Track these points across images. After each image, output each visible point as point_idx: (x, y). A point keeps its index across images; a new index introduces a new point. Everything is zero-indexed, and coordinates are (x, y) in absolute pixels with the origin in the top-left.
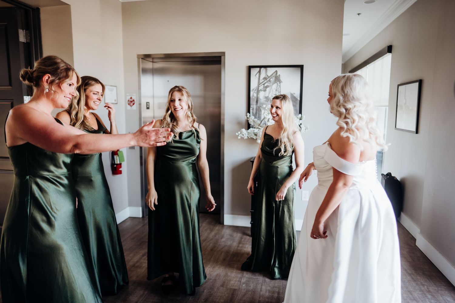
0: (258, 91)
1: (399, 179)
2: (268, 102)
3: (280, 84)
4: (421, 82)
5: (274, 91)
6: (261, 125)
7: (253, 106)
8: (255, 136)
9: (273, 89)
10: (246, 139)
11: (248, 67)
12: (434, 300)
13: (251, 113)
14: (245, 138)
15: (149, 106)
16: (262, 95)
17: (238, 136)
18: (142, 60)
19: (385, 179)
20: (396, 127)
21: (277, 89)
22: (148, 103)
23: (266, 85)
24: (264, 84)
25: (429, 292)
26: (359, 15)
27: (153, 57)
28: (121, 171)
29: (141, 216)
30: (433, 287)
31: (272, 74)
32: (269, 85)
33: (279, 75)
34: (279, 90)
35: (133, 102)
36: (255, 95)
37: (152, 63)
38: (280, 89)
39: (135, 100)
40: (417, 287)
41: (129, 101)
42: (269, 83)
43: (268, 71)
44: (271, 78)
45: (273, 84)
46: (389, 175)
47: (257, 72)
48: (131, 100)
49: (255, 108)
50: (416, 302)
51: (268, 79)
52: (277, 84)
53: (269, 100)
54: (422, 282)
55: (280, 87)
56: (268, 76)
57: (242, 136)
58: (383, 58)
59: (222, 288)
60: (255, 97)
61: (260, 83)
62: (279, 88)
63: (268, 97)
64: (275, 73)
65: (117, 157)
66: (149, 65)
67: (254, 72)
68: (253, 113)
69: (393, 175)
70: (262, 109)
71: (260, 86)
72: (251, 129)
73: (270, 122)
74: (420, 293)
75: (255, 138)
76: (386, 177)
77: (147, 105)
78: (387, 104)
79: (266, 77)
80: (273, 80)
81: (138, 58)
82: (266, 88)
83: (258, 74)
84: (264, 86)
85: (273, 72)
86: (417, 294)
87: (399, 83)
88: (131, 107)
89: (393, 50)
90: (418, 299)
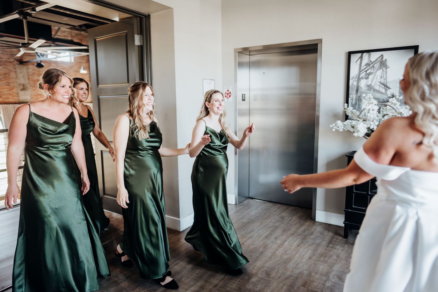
0: (359, 79)
2: (370, 91)
3: (386, 69)
5: (379, 77)
6: (361, 116)
7: (353, 96)
8: (353, 129)
9: (377, 76)
10: (342, 131)
13: (349, 104)
14: (340, 131)
15: (245, 98)
16: (363, 83)
17: (333, 128)
18: (238, 54)
21: (382, 75)
22: (244, 96)
23: (368, 72)
24: (366, 71)
27: (250, 49)
29: (234, 203)
31: (377, 59)
32: (372, 71)
33: (386, 60)
34: (384, 76)
35: (230, 95)
36: (355, 83)
37: (249, 56)
38: (386, 76)
39: (231, 92)
41: (226, 93)
42: (373, 69)
43: (371, 55)
44: (376, 64)
45: (377, 70)
47: (358, 58)
48: (228, 92)
49: (354, 98)
51: (371, 66)
52: (383, 70)
53: (372, 89)
55: (386, 73)
56: (371, 61)
57: (337, 128)
59: (303, 287)
60: (355, 86)
61: (361, 70)
62: (385, 75)
63: (371, 85)
64: (381, 58)
66: (246, 58)
67: (354, 58)
68: (352, 103)
70: (362, 99)
71: (361, 73)
72: (348, 120)
73: (370, 113)
75: (352, 131)
77: (243, 97)
79: (369, 63)
80: (378, 65)
81: (235, 52)
82: (369, 76)
83: (360, 60)
84: (366, 73)
85: (378, 57)
88: (228, 99)
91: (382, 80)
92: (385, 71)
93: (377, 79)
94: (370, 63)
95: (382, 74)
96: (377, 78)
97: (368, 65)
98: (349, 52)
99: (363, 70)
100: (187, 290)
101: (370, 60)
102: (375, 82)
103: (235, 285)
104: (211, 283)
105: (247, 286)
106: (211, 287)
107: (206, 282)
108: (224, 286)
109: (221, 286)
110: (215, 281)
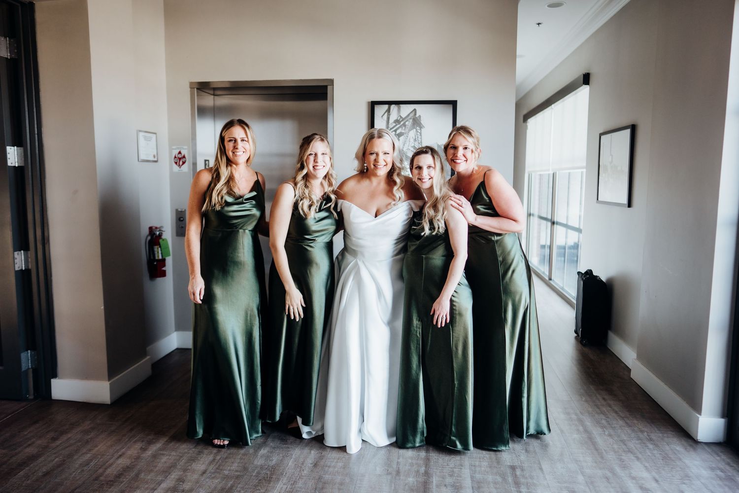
1: (604, 278)
3: (421, 130)
4: (633, 129)
5: (412, 140)
9: (410, 138)
11: (370, 104)
12: (657, 450)
18: (197, 92)
19: (583, 279)
20: (598, 199)
21: (416, 139)
22: (207, 162)
23: (398, 132)
24: (395, 131)
25: (651, 440)
26: (540, 25)
27: (214, 86)
28: (165, 271)
30: (656, 434)
31: (409, 115)
32: (403, 131)
33: (420, 116)
34: (419, 140)
35: (184, 160)
37: (213, 96)
38: (421, 138)
39: (186, 156)
40: (633, 435)
41: (175, 157)
42: (404, 128)
43: (402, 109)
44: (407, 121)
45: (410, 130)
46: (589, 273)
47: (385, 111)
48: (180, 156)
50: (631, 454)
51: (402, 123)
52: (416, 130)
54: (640, 427)
55: (421, 135)
58: (576, 94)
64: (414, 112)
65: (158, 248)
66: (209, 101)
67: (380, 111)
69: (595, 274)
74: (637, 442)
76: (584, 276)
77: (206, 164)
78: (584, 164)
79: (399, 119)
80: (410, 123)
81: (191, 88)
82: (399, 137)
83: (386, 114)
85: (410, 112)
86: (633, 444)
87: (602, 132)
88: (180, 168)
89: (592, 79)
90: (636, 451)
91: (416, 144)
92: (419, 131)
93: (411, 143)
95: (415, 136)
96: (409, 142)
98: (372, 102)
100: (155, 490)
101: (400, 116)
102: (407, 146)
103: (236, 465)
104: (194, 471)
105: (256, 462)
106: (196, 476)
107: (185, 470)
108: (218, 470)
109: (212, 471)
110: (200, 466)
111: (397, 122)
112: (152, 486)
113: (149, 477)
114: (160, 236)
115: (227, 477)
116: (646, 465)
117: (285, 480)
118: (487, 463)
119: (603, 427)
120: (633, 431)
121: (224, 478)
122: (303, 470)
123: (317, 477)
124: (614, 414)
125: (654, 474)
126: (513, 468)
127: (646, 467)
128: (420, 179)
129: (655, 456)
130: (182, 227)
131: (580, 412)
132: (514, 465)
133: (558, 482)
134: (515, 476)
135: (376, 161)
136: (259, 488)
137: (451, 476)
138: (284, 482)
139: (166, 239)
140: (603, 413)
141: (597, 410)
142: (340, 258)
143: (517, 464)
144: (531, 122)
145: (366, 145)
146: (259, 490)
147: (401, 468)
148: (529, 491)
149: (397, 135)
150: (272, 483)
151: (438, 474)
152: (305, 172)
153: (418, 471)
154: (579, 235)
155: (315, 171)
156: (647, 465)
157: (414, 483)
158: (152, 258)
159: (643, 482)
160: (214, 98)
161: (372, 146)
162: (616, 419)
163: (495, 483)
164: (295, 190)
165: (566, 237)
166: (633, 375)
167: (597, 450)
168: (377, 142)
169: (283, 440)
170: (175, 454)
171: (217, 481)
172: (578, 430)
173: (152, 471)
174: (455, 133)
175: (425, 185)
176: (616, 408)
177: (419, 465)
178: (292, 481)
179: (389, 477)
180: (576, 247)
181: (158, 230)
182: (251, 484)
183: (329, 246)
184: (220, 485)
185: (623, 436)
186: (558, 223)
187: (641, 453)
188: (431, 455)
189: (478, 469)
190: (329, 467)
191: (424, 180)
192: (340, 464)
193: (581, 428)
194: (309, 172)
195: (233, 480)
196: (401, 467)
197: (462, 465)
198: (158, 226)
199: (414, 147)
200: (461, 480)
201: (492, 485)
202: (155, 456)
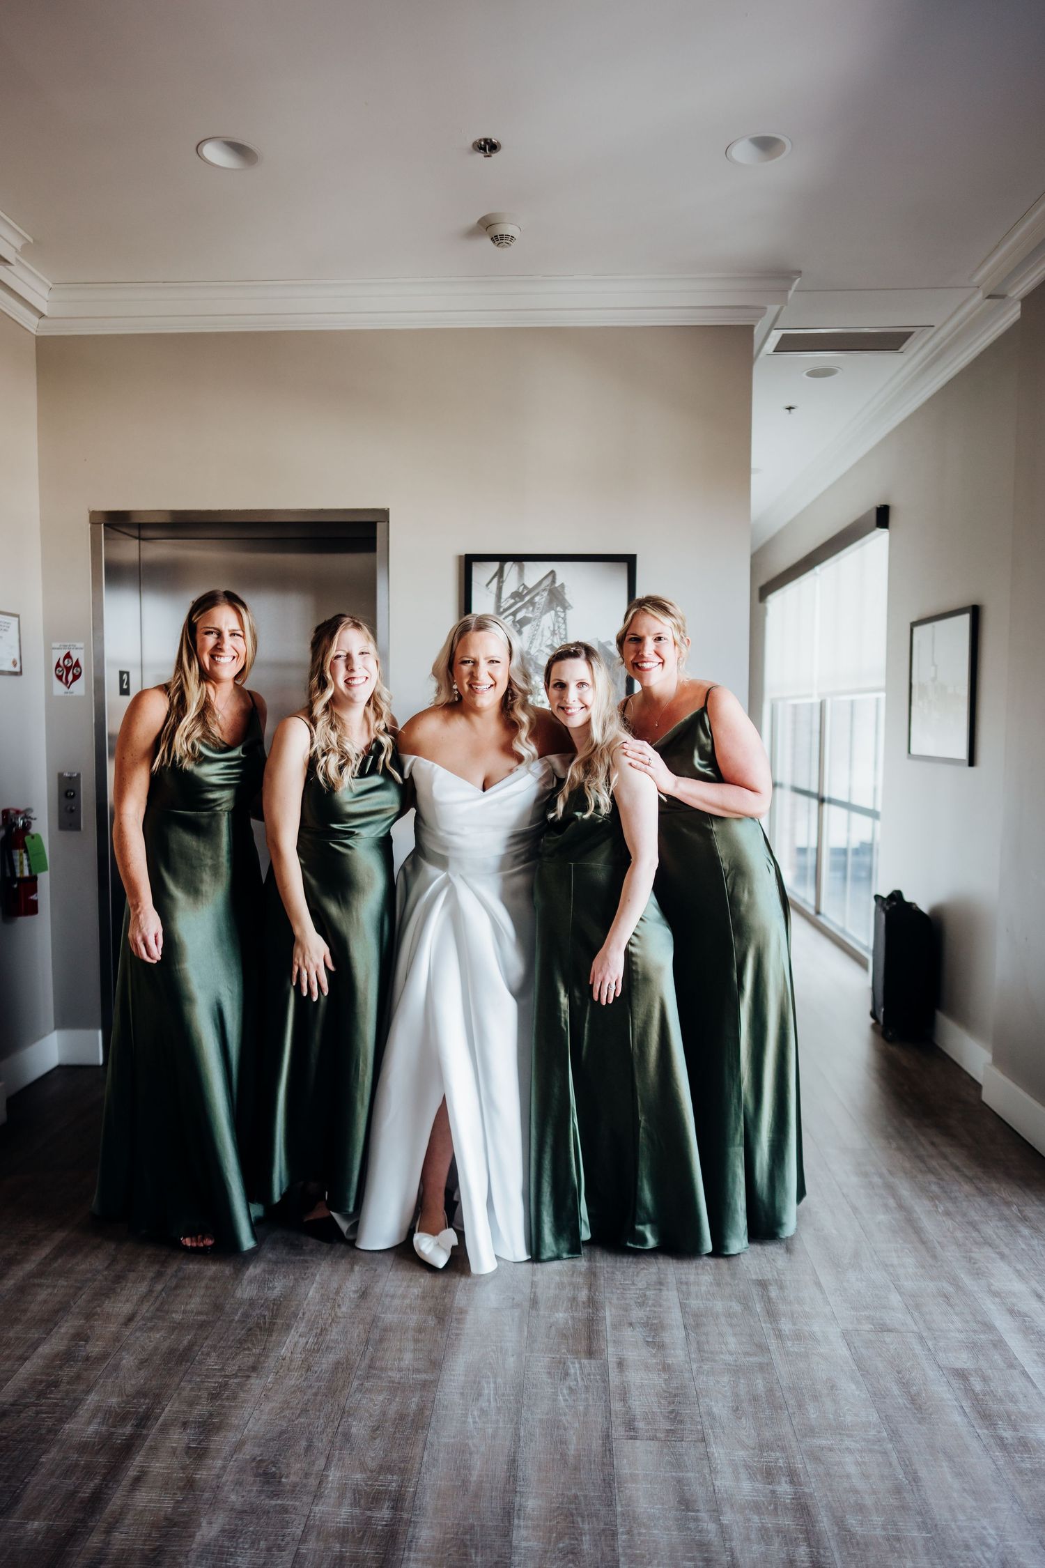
1: (924, 907)
3: (564, 612)
4: (976, 613)
5: (547, 634)
9: (543, 629)
11: (463, 559)
12: (1038, 1239)
15: (128, 683)
18: (105, 530)
19: (884, 909)
20: (909, 752)
21: (556, 628)
22: (125, 676)
23: (519, 616)
24: (514, 614)
25: (1024, 1219)
26: (792, 410)
27: (141, 520)
28: (35, 903)
30: (1035, 1208)
31: (540, 583)
32: (530, 615)
33: (562, 586)
34: (561, 631)
35: (76, 670)
37: (137, 541)
38: (565, 629)
39: (82, 663)
40: (991, 1211)
41: (58, 665)
42: (531, 608)
43: (526, 571)
44: (537, 594)
45: (542, 613)
46: (896, 896)
47: (493, 574)
48: (68, 663)
50: (990, 1248)
51: (527, 598)
52: (556, 612)
54: (1004, 1195)
55: (565, 623)
56: (525, 587)
58: (862, 545)
61: (502, 609)
62: (563, 627)
64: (550, 578)
65: (21, 855)
66: (129, 551)
67: (482, 574)
69: (908, 898)
74: (999, 1224)
76: (888, 904)
77: (122, 681)
78: (881, 682)
79: (520, 590)
80: (544, 599)
81: (92, 523)
82: (521, 627)
83: (496, 580)
84: (515, 618)
85: (543, 577)
86: (992, 1229)
87: (915, 619)
88: (69, 688)
89: (894, 519)
90: (998, 1241)
91: (555, 640)
92: (562, 615)
93: (545, 639)
94: (523, 591)
95: (554, 625)
96: (543, 636)
97: (520, 598)
98: (466, 555)
99: (505, 610)
100: (25, 1358)
101: (523, 584)
102: (538, 645)
103: (198, 1300)
104: (108, 1317)
105: (239, 1294)
106: (113, 1327)
107: (89, 1316)
108: (161, 1312)
109: (148, 1315)
110: (120, 1306)
111: (517, 595)
112: (19, 1352)
113: (11, 1334)
114: (27, 827)
115: (178, 1327)
116: (1018, 1269)
117: (302, 1327)
118: (711, 1277)
119: (933, 1198)
120: (991, 1203)
121: (174, 1329)
122: (339, 1306)
123: (369, 1319)
124: (954, 1173)
125: (1034, 1284)
126: (763, 1284)
127: (1017, 1271)
128: (563, 708)
129: (1034, 1250)
130: (72, 811)
131: (889, 1171)
132: (766, 1278)
133: (853, 1308)
134: (768, 1301)
135: (473, 676)
136: (250, 1345)
137: (641, 1305)
138: (300, 1331)
139: (38, 835)
140: (931, 1171)
141: (921, 1165)
142: (409, 868)
143: (770, 1276)
144: (775, 600)
145: (455, 646)
146: (249, 1349)
147: (539, 1294)
148: (797, 1327)
149: (518, 622)
150: (275, 1334)
151: (615, 1301)
152: (329, 693)
153: (574, 1299)
154: (874, 824)
155: (349, 689)
156: (1020, 1267)
157: (567, 1323)
158: (9, 874)
159: (1014, 1300)
160: (140, 544)
161: (466, 647)
162: (960, 1183)
163: (730, 1315)
164: (311, 732)
165: (849, 830)
166: (988, 1097)
167: (923, 1242)
168: (476, 638)
169: (295, 1248)
170: (65, 1283)
171: (158, 1336)
172: (886, 1206)
173: (17, 1320)
174: (635, 610)
175: (575, 720)
176: (957, 1162)
177: (575, 1287)
178: (317, 1328)
179: (517, 1313)
180: (866, 849)
181: (22, 815)
182: (232, 1338)
183: (385, 845)
184: (167, 1344)
185: (973, 1213)
186: (831, 801)
187: (1007, 1245)
188: (598, 1265)
189: (693, 1289)
190: (393, 1297)
191: (570, 711)
192: (416, 1291)
193: (891, 1202)
194: (339, 693)
195: (193, 1333)
196: (539, 1291)
197: (661, 1283)
198: (22, 808)
199: (551, 647)
200: (661, 1312)
201: (723, 1320)
202: (22, 1289)
